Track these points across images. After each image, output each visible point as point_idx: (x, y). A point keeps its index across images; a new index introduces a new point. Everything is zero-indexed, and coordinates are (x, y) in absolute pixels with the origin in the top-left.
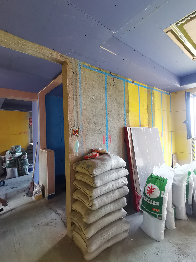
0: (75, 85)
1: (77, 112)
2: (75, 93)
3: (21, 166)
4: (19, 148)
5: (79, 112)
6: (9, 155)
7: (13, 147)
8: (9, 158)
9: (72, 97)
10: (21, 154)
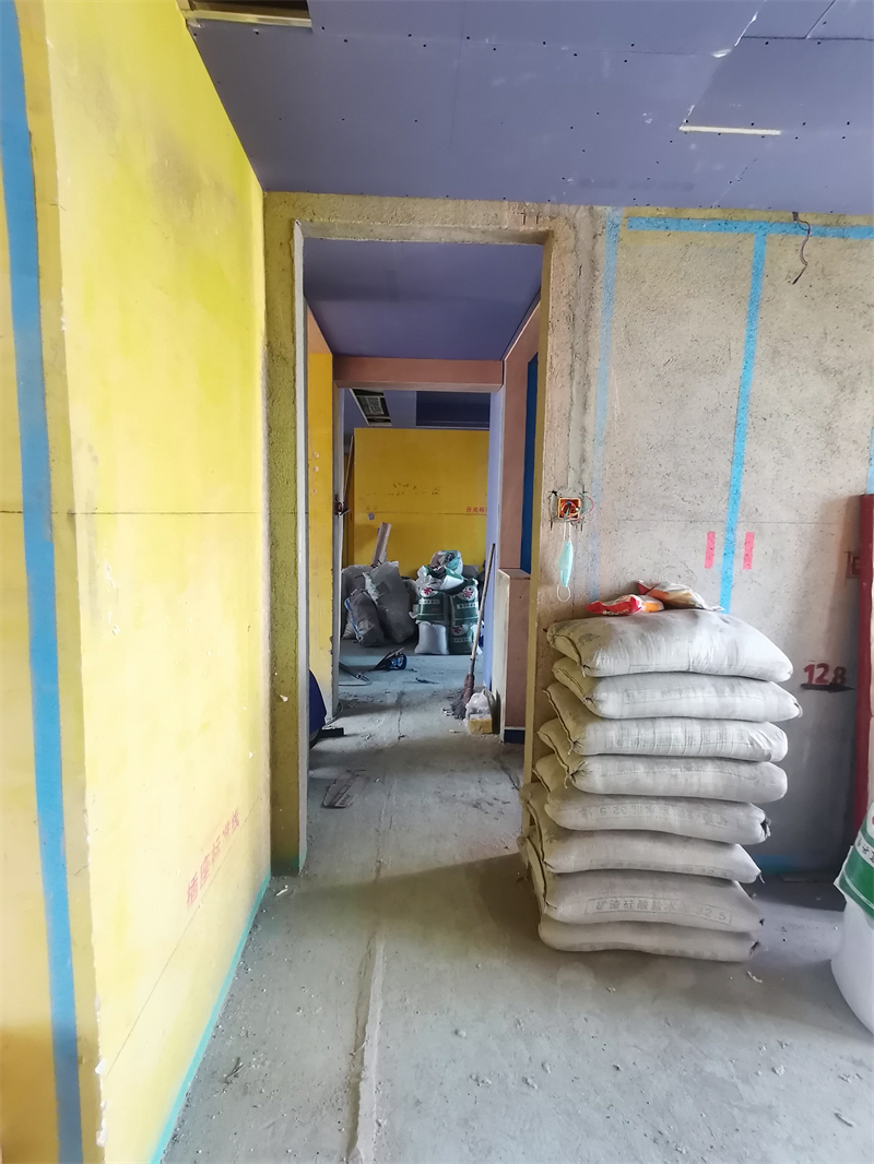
0: (580, 322)
1: (583, 429)
2: (580, 355)
3: (457, 623)
4: (455, 561)
5: (590, 428)
6: (427, 579)
7: (441, 556)
8: (427, 591)
9: (567, 371)
10: (460, 581)
